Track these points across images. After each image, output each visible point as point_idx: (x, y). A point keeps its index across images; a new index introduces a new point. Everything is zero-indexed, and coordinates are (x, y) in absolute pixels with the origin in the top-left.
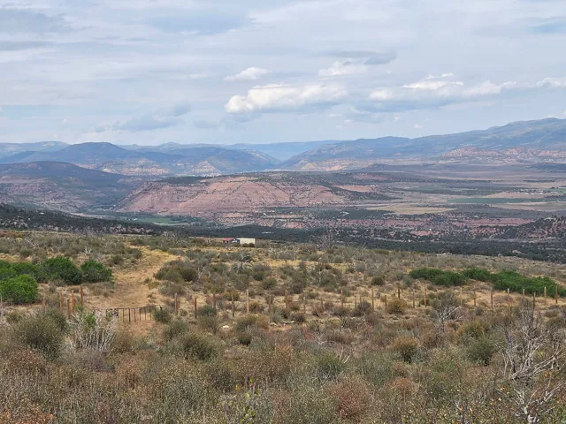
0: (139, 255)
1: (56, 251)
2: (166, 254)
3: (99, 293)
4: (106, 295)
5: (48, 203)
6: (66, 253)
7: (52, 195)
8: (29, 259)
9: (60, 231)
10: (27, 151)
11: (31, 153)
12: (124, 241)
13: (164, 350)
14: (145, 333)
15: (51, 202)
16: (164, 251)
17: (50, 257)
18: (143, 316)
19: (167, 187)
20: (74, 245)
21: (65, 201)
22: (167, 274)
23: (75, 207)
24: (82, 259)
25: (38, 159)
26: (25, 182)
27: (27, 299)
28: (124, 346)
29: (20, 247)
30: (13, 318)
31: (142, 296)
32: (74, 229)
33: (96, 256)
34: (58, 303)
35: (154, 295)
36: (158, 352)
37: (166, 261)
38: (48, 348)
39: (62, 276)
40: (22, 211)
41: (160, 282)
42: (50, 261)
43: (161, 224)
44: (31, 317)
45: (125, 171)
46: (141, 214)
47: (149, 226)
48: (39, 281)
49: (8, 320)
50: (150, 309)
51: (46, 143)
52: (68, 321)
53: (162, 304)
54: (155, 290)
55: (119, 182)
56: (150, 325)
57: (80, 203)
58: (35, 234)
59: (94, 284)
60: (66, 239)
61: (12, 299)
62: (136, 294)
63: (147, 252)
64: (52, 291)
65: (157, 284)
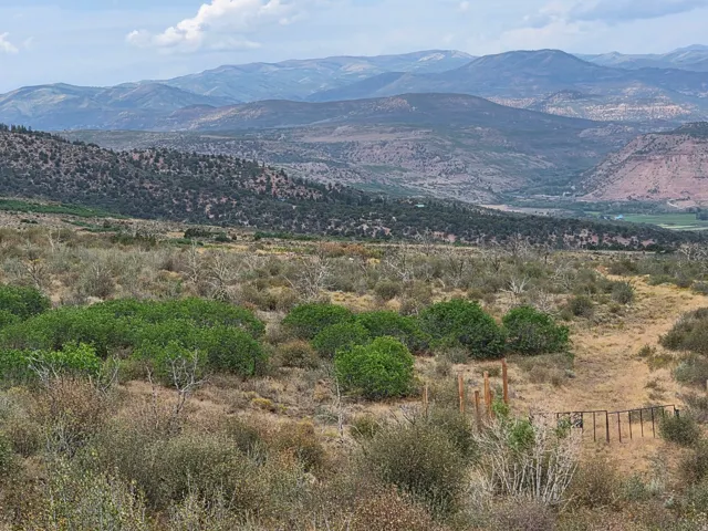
0: (627, 296)
1: (450, 288)
2: (687, 293)
3: (542, 378)
4: (556, 382)
5: (434, 184)
6: (471, 290)
7: (440, 166)
8: (395, 303)
9: (457, 243)
10: (386, 72)
11: (396, 76)
12: (595, 265)
13: (684, 502)
14: (643, 465)
15: (440, 180)
16: (683, 285)
17: (437, 301)
18: (636, 428)
19: (688, 145)
20: (488, 273)
21: (467, 178)
22: (688, 338)
23: (490, 190)
24: (505, 303)
25: (411, 89)
26: (384, 138)
27: (391, 389)
28: (595, 492)
29: (376, 278)
30: (363, 430)
31: (635, 383)
32: (487, 240)
33: (535, 299)
34: (455, 398)
35: (659, 384)
36: (669, 507)
37: (687, 309)
38: (436, 491)
39: (463, 340)
40: (379, 201)
41: (674, 354)
42: (439, 307)
43: (676, 228)
44: (400, 428)
45: (595, 112)
46: (633, 206)
47: (649, 232)
48: (416, 351)
49: (354, 433)
50: (652, 413)
51: (425, 53)
52: (476, 437)
53: (680, 404)
54: (663, 372)
55: (581, 135)
56: (652, 449)
57: (499, 183)
58: (407, 250)
59: (530, 359)
60: (471, 261)
61: (360, 390)
62: (622, 380)
63: (646, 289)
64: (443, 372)
65: (667, 359)
